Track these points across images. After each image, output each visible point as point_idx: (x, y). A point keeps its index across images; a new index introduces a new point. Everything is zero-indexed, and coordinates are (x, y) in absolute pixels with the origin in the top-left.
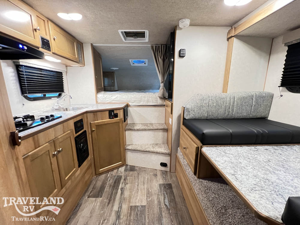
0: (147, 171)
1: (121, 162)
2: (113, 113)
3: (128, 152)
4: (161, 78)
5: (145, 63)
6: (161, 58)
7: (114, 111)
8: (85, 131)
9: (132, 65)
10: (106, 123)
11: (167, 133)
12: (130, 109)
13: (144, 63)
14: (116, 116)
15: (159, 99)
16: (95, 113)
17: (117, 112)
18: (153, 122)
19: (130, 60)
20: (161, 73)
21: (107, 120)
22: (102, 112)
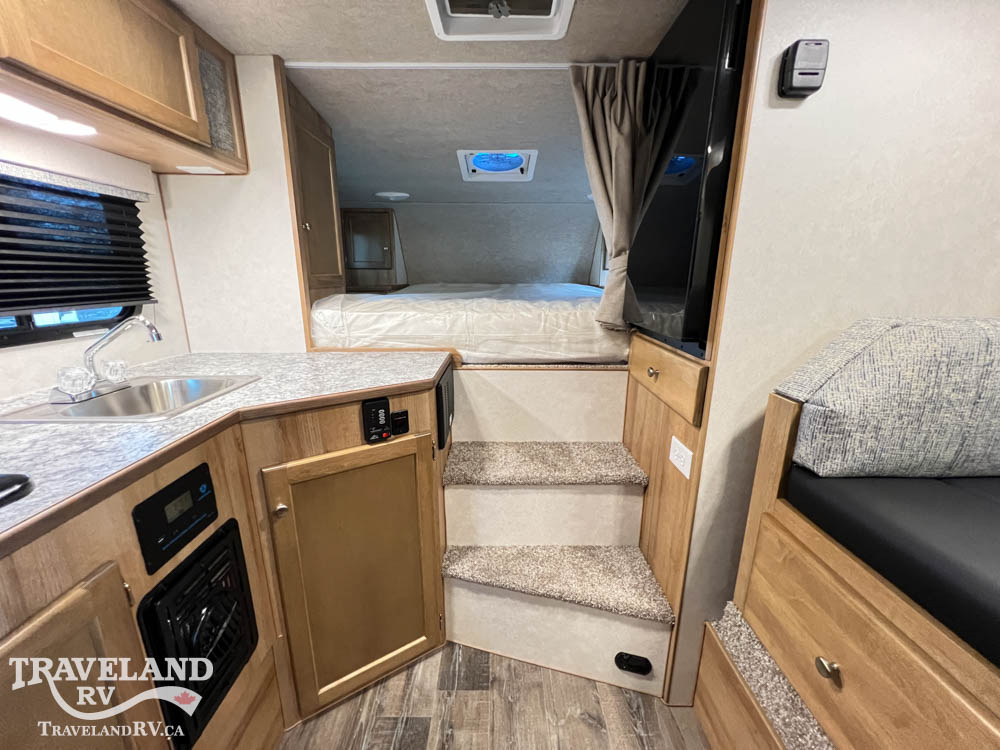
0: (549, 686)
1: (423, 638)
2: (382, 412)
3: (456, 590)
4: (619, 230)
5: (522, 170)
6: (619, 128)
7: (390, 401)
8: (232, 525)
9: (467, 177)
10: (346, 465)
11: (641, 499)
12: (462, 375)
13: (518, 170)
14: (399, 424)
15: (599, 332)
16: (288, 419)
17: (404, 408)
18: (569, 438)
19: (461, 153)
20: (620, 210)
21: (353, 449)
22: (323, 413)
